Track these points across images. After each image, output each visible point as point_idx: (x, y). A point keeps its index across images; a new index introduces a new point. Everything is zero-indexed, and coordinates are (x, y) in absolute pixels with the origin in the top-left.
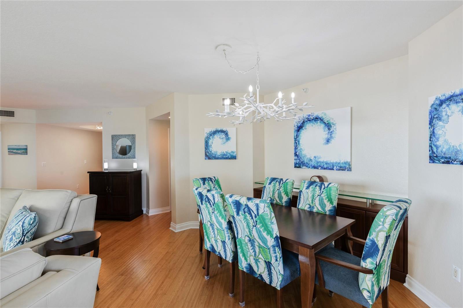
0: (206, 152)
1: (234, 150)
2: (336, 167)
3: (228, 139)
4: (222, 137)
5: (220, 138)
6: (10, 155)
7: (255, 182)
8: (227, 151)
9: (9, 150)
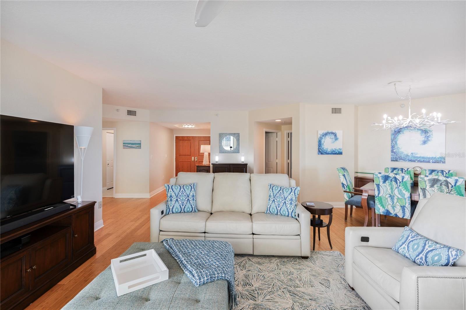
0: (319, 149)
1: (341, 147)
2: (433, 161)
3: (336, 139)
4: (332, 138)
5: (330, 138)
6: (125, 148)
7: (356, 171)
8: (335, 148)
9: (124, 145)
